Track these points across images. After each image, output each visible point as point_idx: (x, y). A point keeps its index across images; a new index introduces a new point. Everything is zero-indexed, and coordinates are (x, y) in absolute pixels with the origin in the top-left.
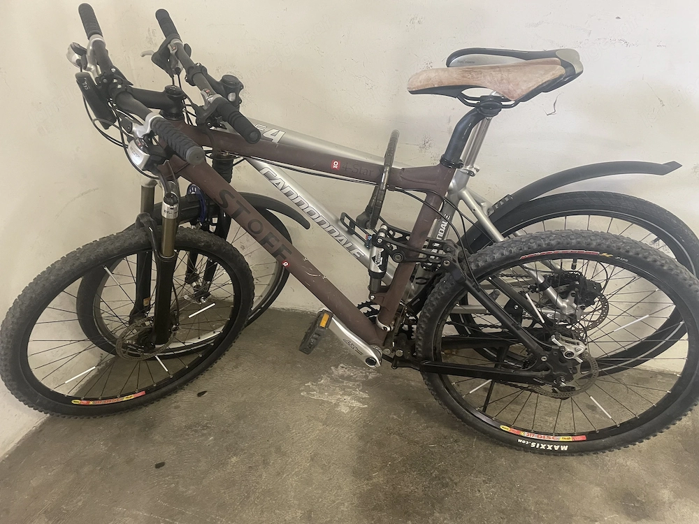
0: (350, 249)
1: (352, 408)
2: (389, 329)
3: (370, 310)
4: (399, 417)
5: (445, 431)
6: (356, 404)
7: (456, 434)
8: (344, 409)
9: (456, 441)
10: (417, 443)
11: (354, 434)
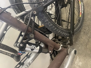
0: (30, 64)
1: (79, 61)
2: (62, 45)
3: (53, 54)
4: (80, 46)
5: (82, 33)
6: (78, 60)
7: (82, 30)
8: (80, 64)
9: (85, 29)
10: (88, 40)
11: (90, 60)
